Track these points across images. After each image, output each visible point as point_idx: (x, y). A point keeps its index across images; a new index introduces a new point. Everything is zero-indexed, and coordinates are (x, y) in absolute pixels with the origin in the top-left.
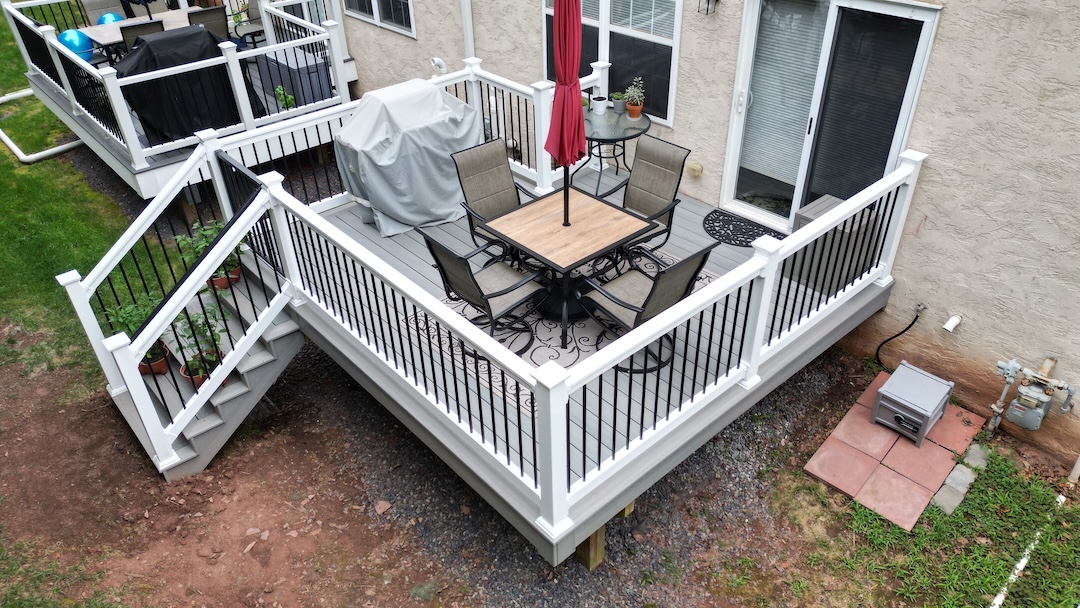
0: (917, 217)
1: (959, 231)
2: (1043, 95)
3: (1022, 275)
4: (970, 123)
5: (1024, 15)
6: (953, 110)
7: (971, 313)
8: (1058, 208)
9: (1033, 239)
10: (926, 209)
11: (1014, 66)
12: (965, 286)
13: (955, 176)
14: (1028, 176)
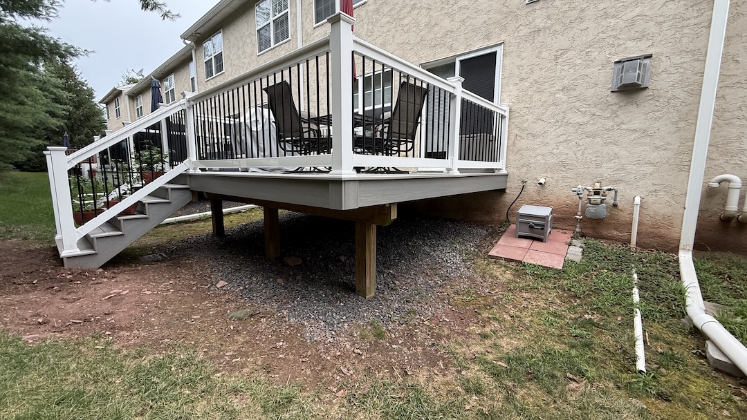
0: (512, 137)
1: (533, 136)
2: (556, 58)
3: (570, 144)
4: (527, 84)
5: (539, 31)
6: (518, 82)
7: (550, 175)
8: (578, 104)
9: (570, 123)
10: (516, 131)
11: (540, 52)
12: (543, 161)
13: (525, 110)
14: (560, 95)
